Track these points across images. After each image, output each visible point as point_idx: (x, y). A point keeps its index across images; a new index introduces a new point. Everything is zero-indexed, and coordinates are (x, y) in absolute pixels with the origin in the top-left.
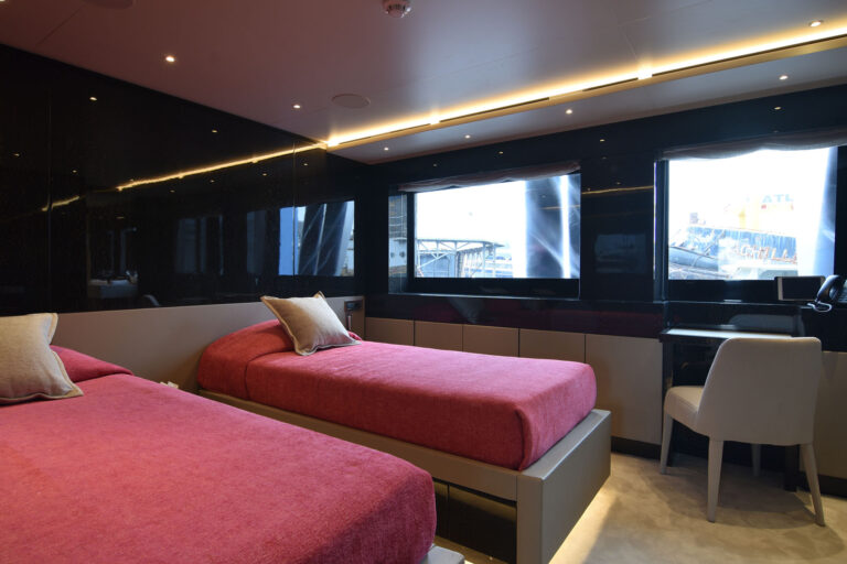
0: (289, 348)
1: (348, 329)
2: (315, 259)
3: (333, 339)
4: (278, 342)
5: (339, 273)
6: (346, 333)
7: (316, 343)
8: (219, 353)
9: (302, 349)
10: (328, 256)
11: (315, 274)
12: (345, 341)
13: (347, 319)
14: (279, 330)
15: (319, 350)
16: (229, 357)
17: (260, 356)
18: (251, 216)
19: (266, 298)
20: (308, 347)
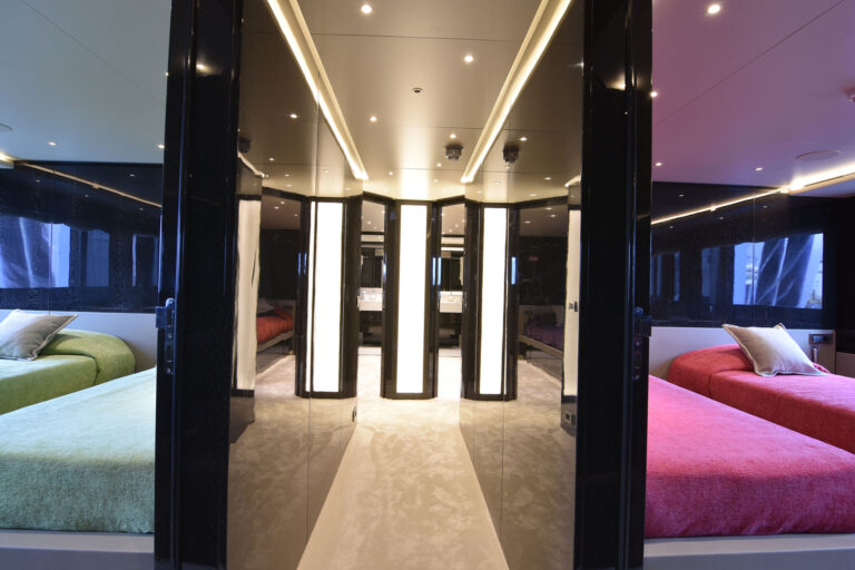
0: (749, 369)
1: (813, 360)
2: (774, 290)
3: (794, 367)
4: (739, 363)
5: (802, 304)
6: (811, 364)
7: (776, 368)
8: (686, 364)
9: (763, 370)
10: (790, 287)
11: (774, 304)
12: (809, 370)
13: (812, 352)
14: (739, 353)
15: (778, 374)
16: (695, 368)
17: (722, 371)
18: (706, 252)
19: (726, 325)
20: (768, 370)
